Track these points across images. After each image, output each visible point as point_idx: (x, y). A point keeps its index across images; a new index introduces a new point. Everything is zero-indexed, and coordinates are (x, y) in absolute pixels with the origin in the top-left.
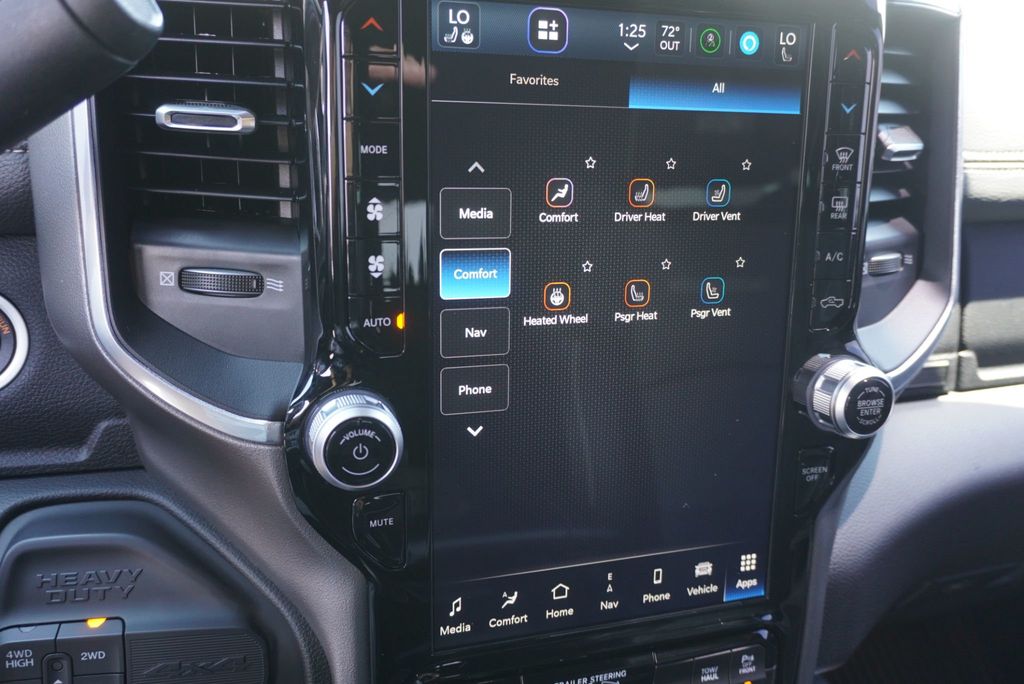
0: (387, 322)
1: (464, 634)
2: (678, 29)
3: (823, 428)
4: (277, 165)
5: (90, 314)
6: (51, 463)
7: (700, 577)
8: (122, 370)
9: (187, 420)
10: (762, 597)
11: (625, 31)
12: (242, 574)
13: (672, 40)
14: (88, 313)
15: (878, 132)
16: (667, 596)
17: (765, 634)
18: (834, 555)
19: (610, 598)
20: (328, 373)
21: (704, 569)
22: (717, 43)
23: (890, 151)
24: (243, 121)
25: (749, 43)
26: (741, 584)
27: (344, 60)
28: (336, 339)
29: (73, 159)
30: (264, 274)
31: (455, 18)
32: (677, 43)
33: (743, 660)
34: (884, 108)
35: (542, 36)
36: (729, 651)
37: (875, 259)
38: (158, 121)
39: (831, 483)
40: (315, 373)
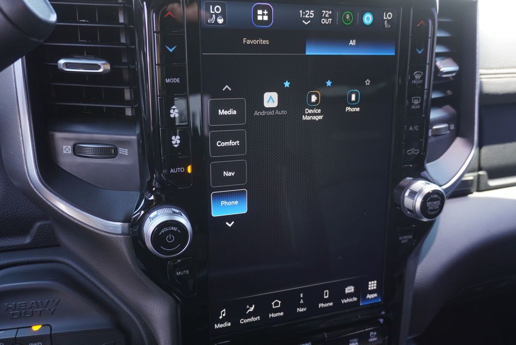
0: (182, 170)
1: (227, 327)
2: (330, 12)
3: (409, 216)
4: (124, 89)
5: (27, 169)
6: (11, 245)
7: (348, 293)
8: (45, 198)
9: (80, 223)
10: (379, 302)
11: (303, 15)
12: (112, 300)
13: (327, 18)
14: (26, 169)
15: (435, 62)
16: (331, 304)
17: (381, 320)
18: (416, 279)
19: (302, 306)
20: (152, 198)
21: (350, 289)
22: (351, 19)
23: (442, 72)
24: (103, 67)
25: (368, 19)
26: (369, 296)
27: (155, 34)
28: (156, 179)
29: (15, 89)
30: (118, 146)
31: (213, 10)
32: (330, 20)
33: (371, 334)
34: (438, 49)
35: (260, 18)
36: (363, 331)
37: (435, 127)
38: (59, 67)
39: (414, 244)
40: (146, 198)
